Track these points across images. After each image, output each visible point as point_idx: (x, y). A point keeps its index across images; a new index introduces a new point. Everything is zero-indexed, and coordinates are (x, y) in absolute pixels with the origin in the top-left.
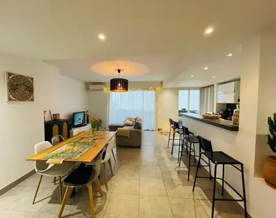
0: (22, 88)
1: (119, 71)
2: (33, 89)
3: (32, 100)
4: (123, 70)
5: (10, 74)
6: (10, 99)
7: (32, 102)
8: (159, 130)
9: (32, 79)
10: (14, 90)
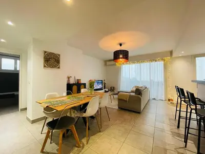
0: (53, 61)
1: (121, 45)
2: (59, 61)
3: (59, 68)
4: (124, 43)
5: (45, 52)
6: (45, 66)
7: (58, 69)
8: (169, 100)
9: (59, 55)
10: (48, 61)
